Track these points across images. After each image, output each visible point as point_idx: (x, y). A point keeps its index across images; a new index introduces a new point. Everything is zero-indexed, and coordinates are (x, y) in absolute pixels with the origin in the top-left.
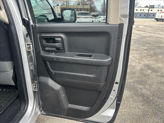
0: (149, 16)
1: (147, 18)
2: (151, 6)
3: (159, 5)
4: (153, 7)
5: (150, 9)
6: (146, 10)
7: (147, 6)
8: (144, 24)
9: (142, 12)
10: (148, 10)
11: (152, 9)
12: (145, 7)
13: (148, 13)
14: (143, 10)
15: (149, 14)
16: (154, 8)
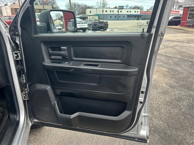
0: (119, 18)
1: (118, 20)
2: (120, 6)
3: (127, 6)
4: (121, 8)
5: (120, 10)
6: (116, 12)
7: (116, 7)
8: (117, 27)
9: (112, 13)
10: (118, 11)
11: (121, 10)
12: (114, 8)
13: (118, 14)
14: (113, 11)
15: (119, 16)
16: (123, 9)
